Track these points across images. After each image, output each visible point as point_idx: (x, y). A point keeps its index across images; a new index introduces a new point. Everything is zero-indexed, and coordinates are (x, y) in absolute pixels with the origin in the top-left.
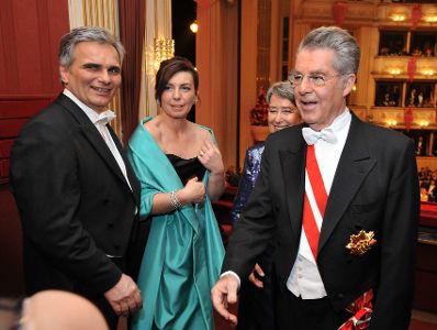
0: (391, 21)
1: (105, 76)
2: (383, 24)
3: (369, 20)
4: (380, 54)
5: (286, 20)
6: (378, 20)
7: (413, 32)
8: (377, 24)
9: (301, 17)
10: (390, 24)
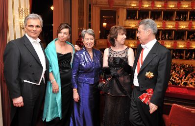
0: (131, 6)
1: (34, 29)
2: (128, 7)
3: (123, 6)
4: (127, 19)
5: (90, 5)
6: (126, 6)
7: (139, 11)
8: (125, 7)
9: (96, 4)
10: (130, 7)
